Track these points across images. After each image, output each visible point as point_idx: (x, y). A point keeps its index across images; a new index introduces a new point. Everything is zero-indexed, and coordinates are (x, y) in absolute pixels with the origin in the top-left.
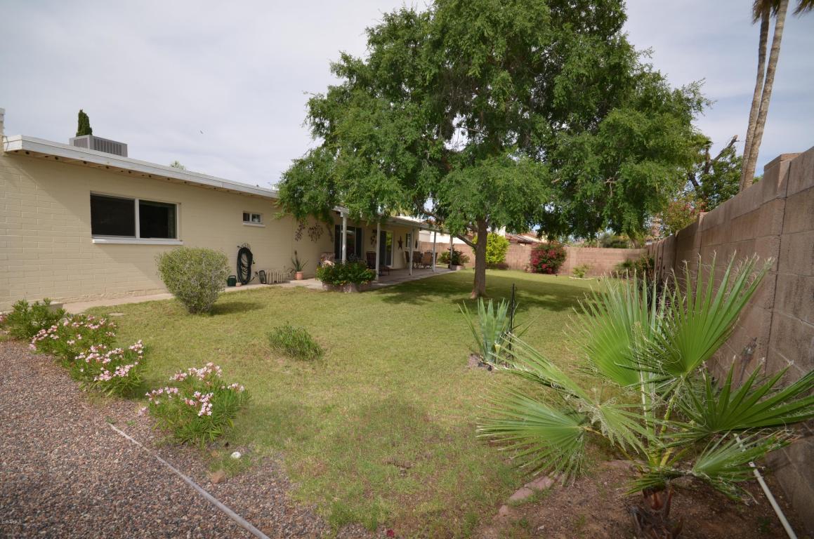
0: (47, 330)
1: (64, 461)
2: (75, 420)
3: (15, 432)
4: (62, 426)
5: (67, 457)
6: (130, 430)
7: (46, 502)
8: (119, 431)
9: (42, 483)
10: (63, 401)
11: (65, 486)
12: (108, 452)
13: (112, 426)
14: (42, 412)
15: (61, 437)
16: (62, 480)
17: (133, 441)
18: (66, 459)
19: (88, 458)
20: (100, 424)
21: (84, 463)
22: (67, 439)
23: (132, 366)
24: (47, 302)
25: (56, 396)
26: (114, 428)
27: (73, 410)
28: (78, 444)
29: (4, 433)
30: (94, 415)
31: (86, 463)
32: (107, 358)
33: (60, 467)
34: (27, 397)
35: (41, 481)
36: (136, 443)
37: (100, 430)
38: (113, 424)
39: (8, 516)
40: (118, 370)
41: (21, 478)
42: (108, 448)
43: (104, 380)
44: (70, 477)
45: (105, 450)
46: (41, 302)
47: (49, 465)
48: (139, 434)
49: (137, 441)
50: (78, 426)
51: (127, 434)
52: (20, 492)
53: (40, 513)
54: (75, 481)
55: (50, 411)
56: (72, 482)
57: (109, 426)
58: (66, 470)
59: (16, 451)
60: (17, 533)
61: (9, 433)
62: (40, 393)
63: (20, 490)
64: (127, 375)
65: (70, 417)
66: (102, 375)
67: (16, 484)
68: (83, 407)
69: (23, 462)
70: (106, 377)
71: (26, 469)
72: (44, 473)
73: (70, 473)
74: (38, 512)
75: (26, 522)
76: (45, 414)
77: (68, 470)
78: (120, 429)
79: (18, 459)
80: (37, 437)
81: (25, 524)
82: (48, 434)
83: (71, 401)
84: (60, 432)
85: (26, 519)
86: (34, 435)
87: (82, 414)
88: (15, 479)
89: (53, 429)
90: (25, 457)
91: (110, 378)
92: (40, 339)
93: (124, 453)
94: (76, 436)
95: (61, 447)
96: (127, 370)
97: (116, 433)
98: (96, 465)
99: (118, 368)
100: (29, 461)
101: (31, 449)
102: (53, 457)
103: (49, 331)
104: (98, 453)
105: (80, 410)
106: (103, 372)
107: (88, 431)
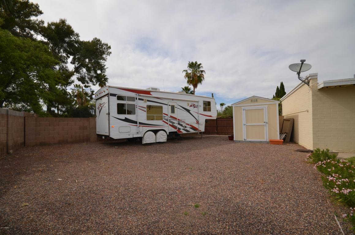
0: (322, 162)
1: (307, 219)
2: (321, 205)
3: (297, 198)
4: (315, 205)
5: (309, 218)
6: (343, 224)
7: (293, 230)
8: (337, 221)
9: (295, 222)
10: (320, 195)
11: (302, 229)
12: (327, 227)
13: (335, 216)
14: (310, 195)
15: (312, 209)
16: (302, 226)
17: (341, 230)
18: (309, 219)
19: (317, 224)
20: (330, 213)
21: (314, 225)
22: (313, 211)
23: (352, 190)
24: (328, 150)
25: (319, 191)
26: (336, 218)
27: (322, 200)
28: (317, 216)
29: (293, 197)
30: (330, 207)
31: (315, 226)
32: (339, 182)
33: (305, 220)
34: (308, 187)
35: (295, 221)
36: (342, 232)
37: (329, 215)
38: (337, 216)
39: (278, 225)
40: (344, 190)
41: (290, 215)
42: (328, 226)
43: (335, 192)
44: (306, 227)
45: (326, 226)
46: (325, 150)
47: (301, 217)
48: (346, 228)
49: (343, 231)
50: (321, 208)
51: (341, 225)
52: (287, 220)
53: (288, 232)
54: (306, 230)
55: (313, 196)
56: (305, 229)
57: (334, 216)
58: (306, 223)
59: (294, 205)
60: (278, 233)
61: (295, 197)
62: (313, 188)
63: (287, 219)
64: (348, 194)
65: (320, 203)
66: (334, 189)
67: (287, 216)
68: (328, 201)
69: (294, 210)
70: (336, 190)
71: (293, 213)
72: (298, 219)
73: (306, 225)
74: (288, 231)
75: (282, 231)
76: (311, 196)
77: (307, 224)
78: (338, 220)
79: (293, 208)
80: (303, 204)
81: (282, 232)
82: (308, 205)
83: (323, 196)
84: (312, 207)
85: (283, 230)
86: (303, 203)
87: (325, 204)
88: (288, 214)
89: (310, 204)
90: (295, 209)
91: (338, 192)
92: (318, 165)
93: (333, 232)
94: (318, 212)
95: (309, 213)
96: (348, 192)
97: (336, 221)
98: (318, 229)
99: (343, 189)
100: (296, 211)
101: (299, 207)
102: (305, 215)
103: (322, 163)
104: (322, 224)
105: (325, 202)
106: (335, 188)
107: (324, 213)
